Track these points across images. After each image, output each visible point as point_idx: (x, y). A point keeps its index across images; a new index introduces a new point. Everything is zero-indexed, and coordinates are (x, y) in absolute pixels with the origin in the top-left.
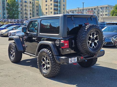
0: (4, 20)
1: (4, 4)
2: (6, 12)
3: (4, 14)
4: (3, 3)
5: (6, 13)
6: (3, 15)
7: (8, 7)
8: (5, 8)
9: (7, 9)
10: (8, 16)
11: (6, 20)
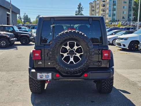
0: (126, 23)
1: (131, 3)
2: (132, 13)
3: (129, 15)
4: (129, 3)
5: (132, 15)
6: (128, 17)
7: (135, 6)
8: (131, 8)
9: (134, 10)
10: (134, 18)
11: (128, 23)
